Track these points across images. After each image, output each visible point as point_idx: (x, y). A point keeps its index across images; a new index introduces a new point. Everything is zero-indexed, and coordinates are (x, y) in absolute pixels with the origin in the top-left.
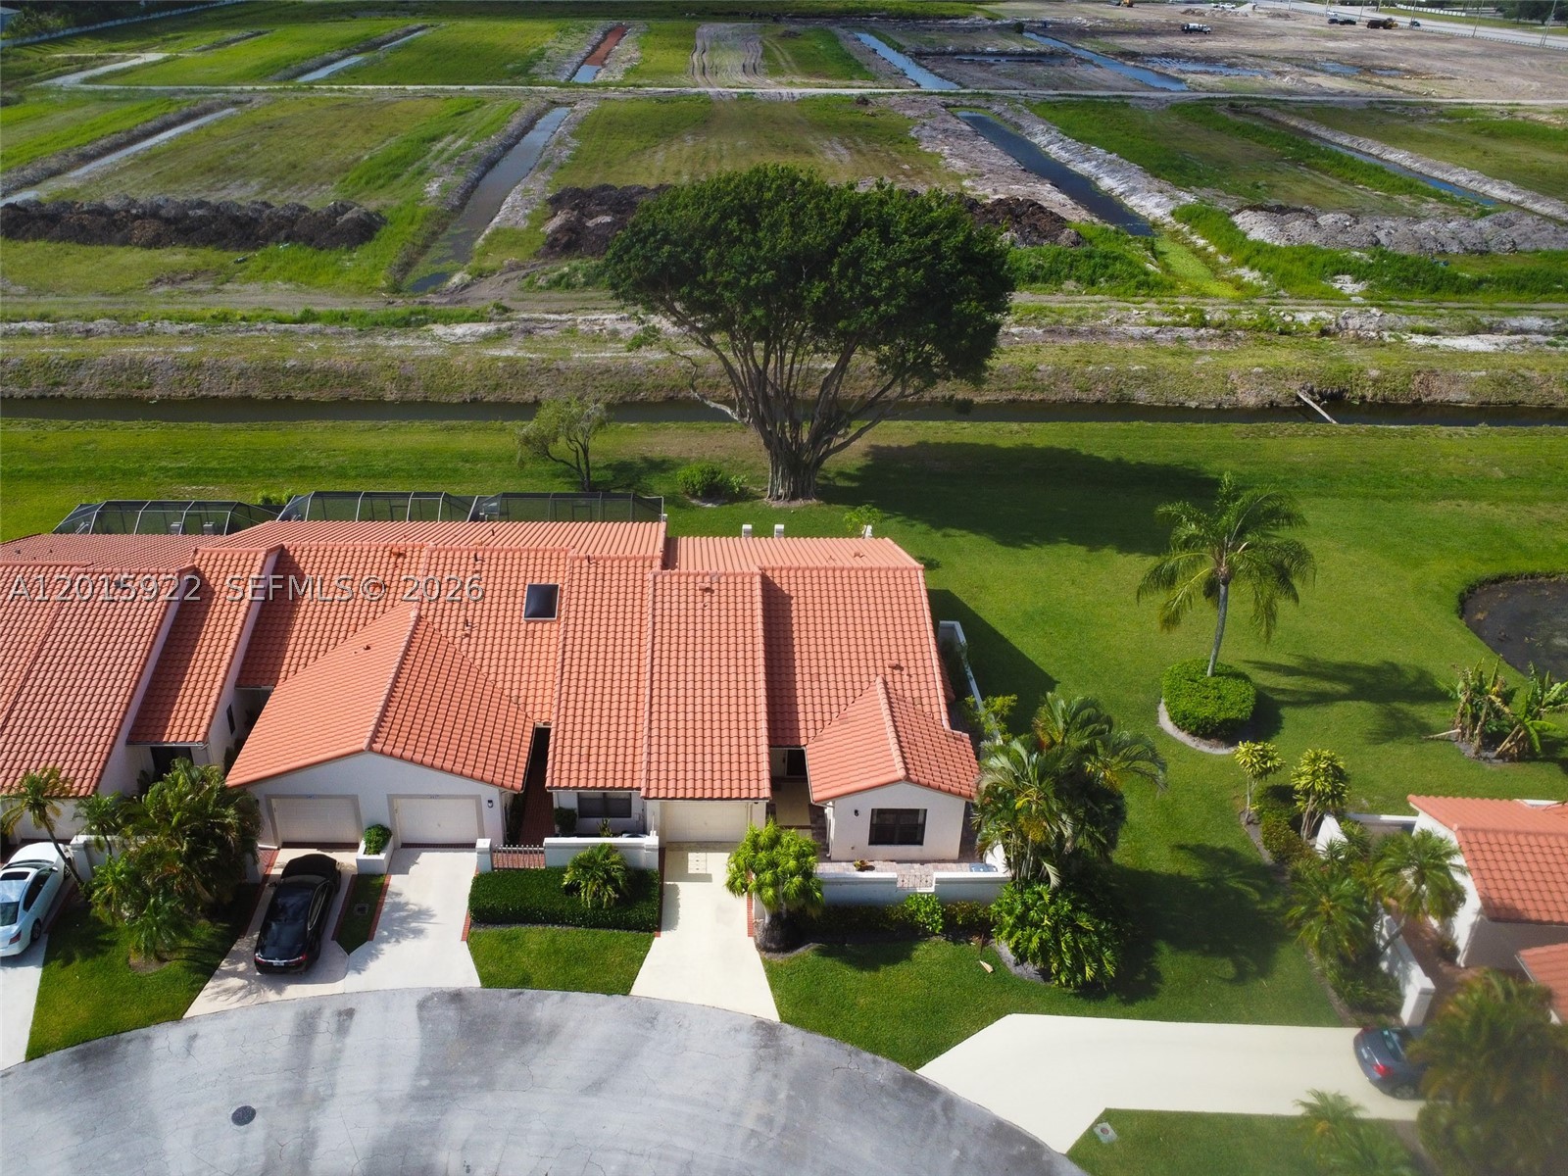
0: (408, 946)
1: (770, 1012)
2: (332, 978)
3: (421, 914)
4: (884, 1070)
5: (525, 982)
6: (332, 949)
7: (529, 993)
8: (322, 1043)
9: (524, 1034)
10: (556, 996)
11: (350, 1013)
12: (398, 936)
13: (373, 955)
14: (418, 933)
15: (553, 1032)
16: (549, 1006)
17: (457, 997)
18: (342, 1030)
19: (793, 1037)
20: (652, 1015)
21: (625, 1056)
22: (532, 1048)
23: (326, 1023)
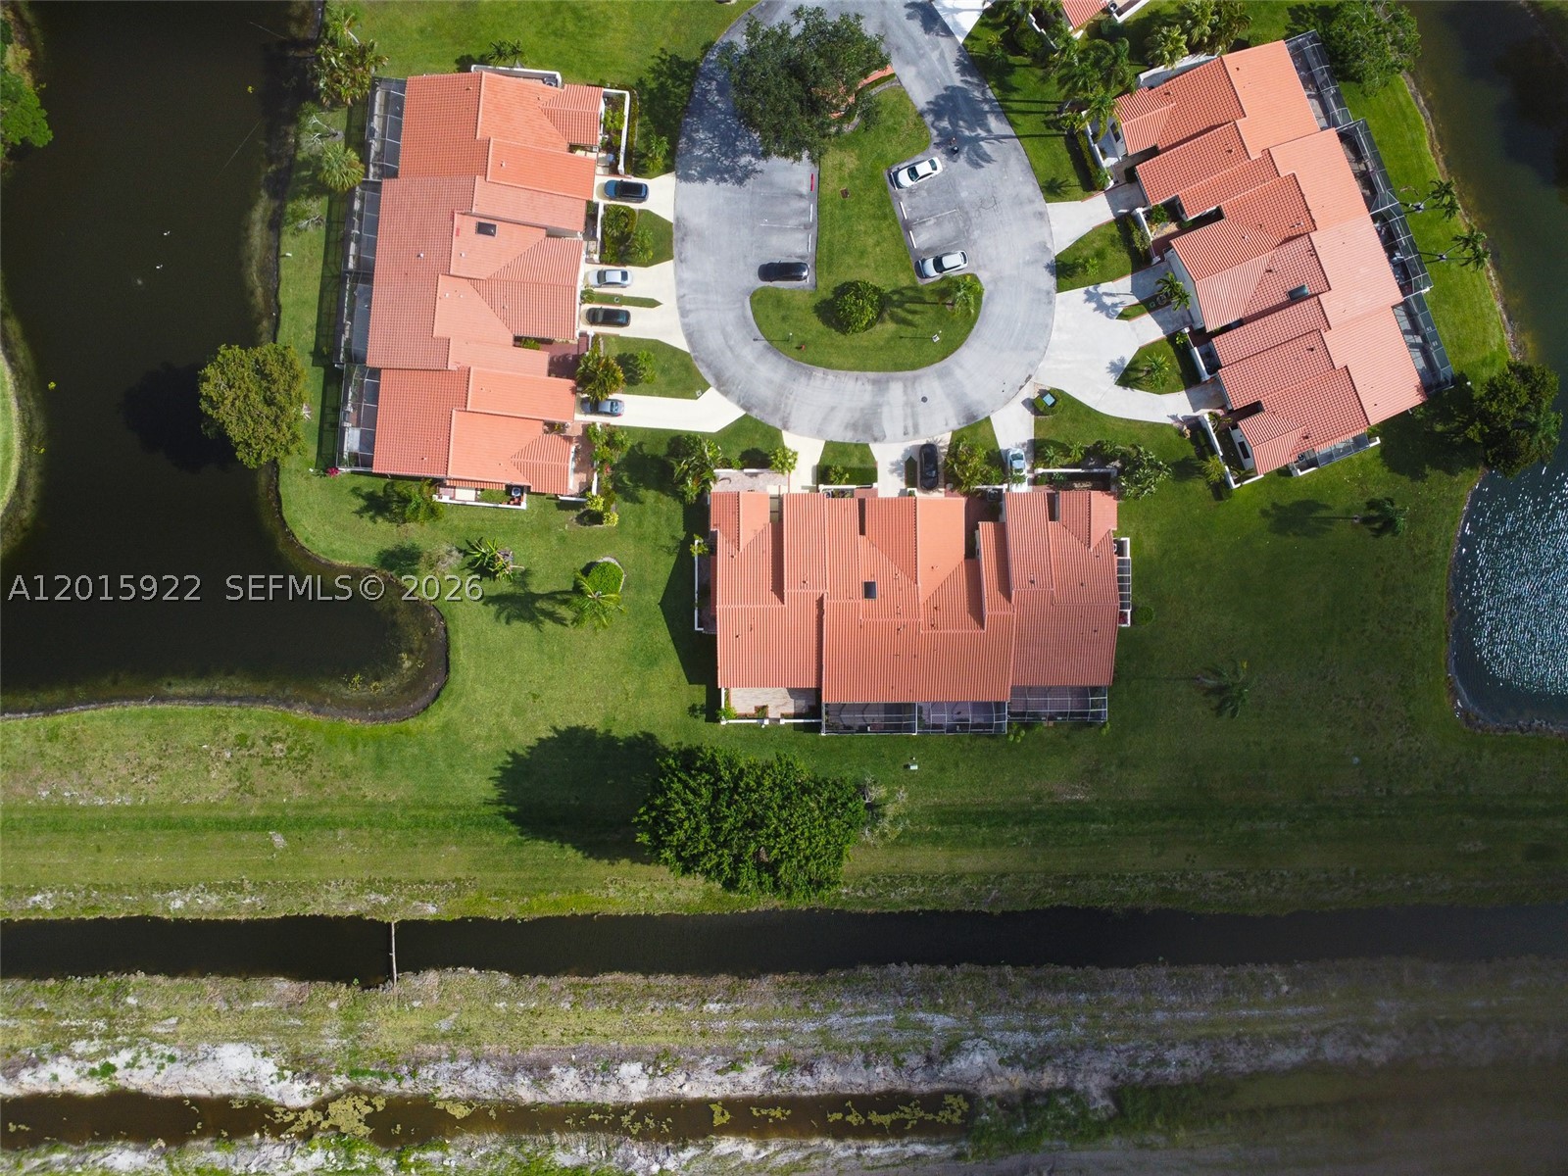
0: (894, 460)
1: (785, 434)
2: (914, 447)
3: (892, 472)
4: (755, 414)
5: (856, 445)
6: (916, 458)
7: (854, 441)
8: (910, 424)
9: (854, 426)
10: (847, 441)
11: (905, 434)
12: (898, 463)
13: (904, 456)
14: (892, 464)
15: (846, 427)
16: (847, 437)
17: (876, 440)
18: (906, 428)
19: (778, 425)
20: (819, 433)
21: (825, 419)
22: (852, 421)
23: (911, 430)
